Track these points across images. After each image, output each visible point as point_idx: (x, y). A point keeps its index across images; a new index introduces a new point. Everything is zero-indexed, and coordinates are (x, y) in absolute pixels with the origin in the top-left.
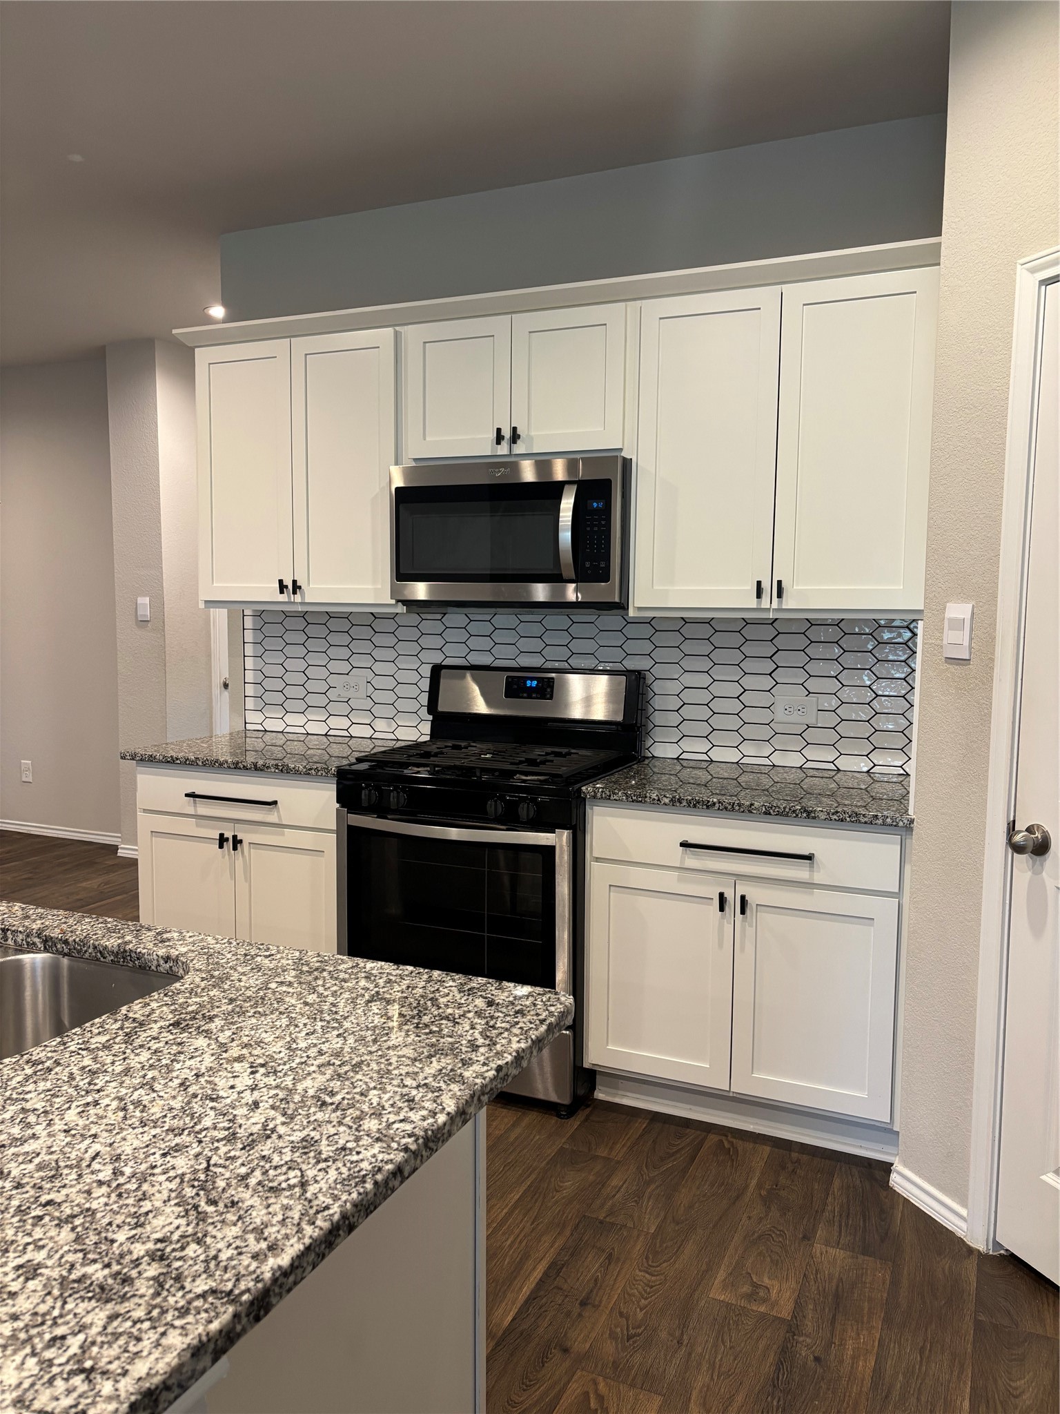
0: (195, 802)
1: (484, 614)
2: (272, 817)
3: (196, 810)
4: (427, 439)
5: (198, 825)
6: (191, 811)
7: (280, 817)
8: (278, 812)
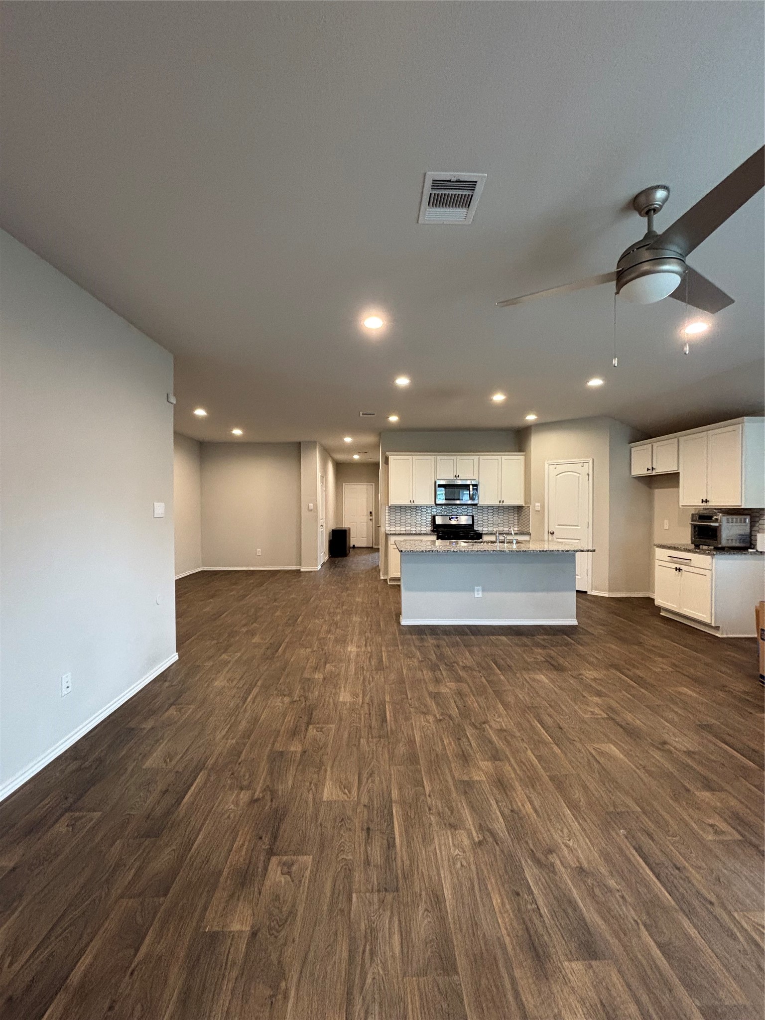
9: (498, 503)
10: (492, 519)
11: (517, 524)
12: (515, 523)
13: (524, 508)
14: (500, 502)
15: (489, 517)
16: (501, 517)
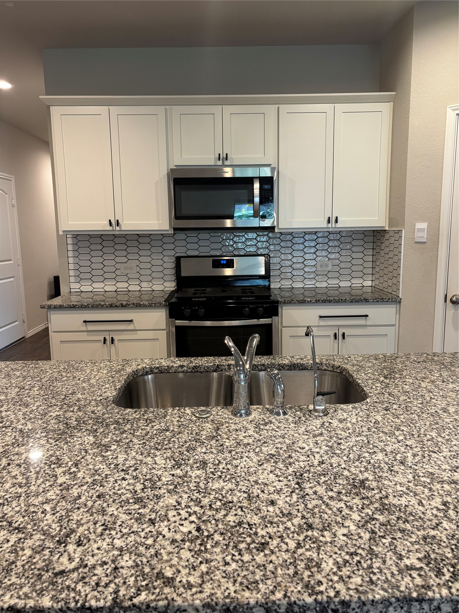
0: (86, 325)
1: (194, 234)
2: (131, 327)
3: (87, 328)
4: (183, 157)
5: (88, 335)
6: (84, 329)
7: (134, 326)
8: (134, 324)
9: (325, 225)
10: (313, 263)
11: (370, 271)
12: (365, 271)
13: (387, 236)
14: (329, 221)
15: (307, 256)
16: (332, 256)
